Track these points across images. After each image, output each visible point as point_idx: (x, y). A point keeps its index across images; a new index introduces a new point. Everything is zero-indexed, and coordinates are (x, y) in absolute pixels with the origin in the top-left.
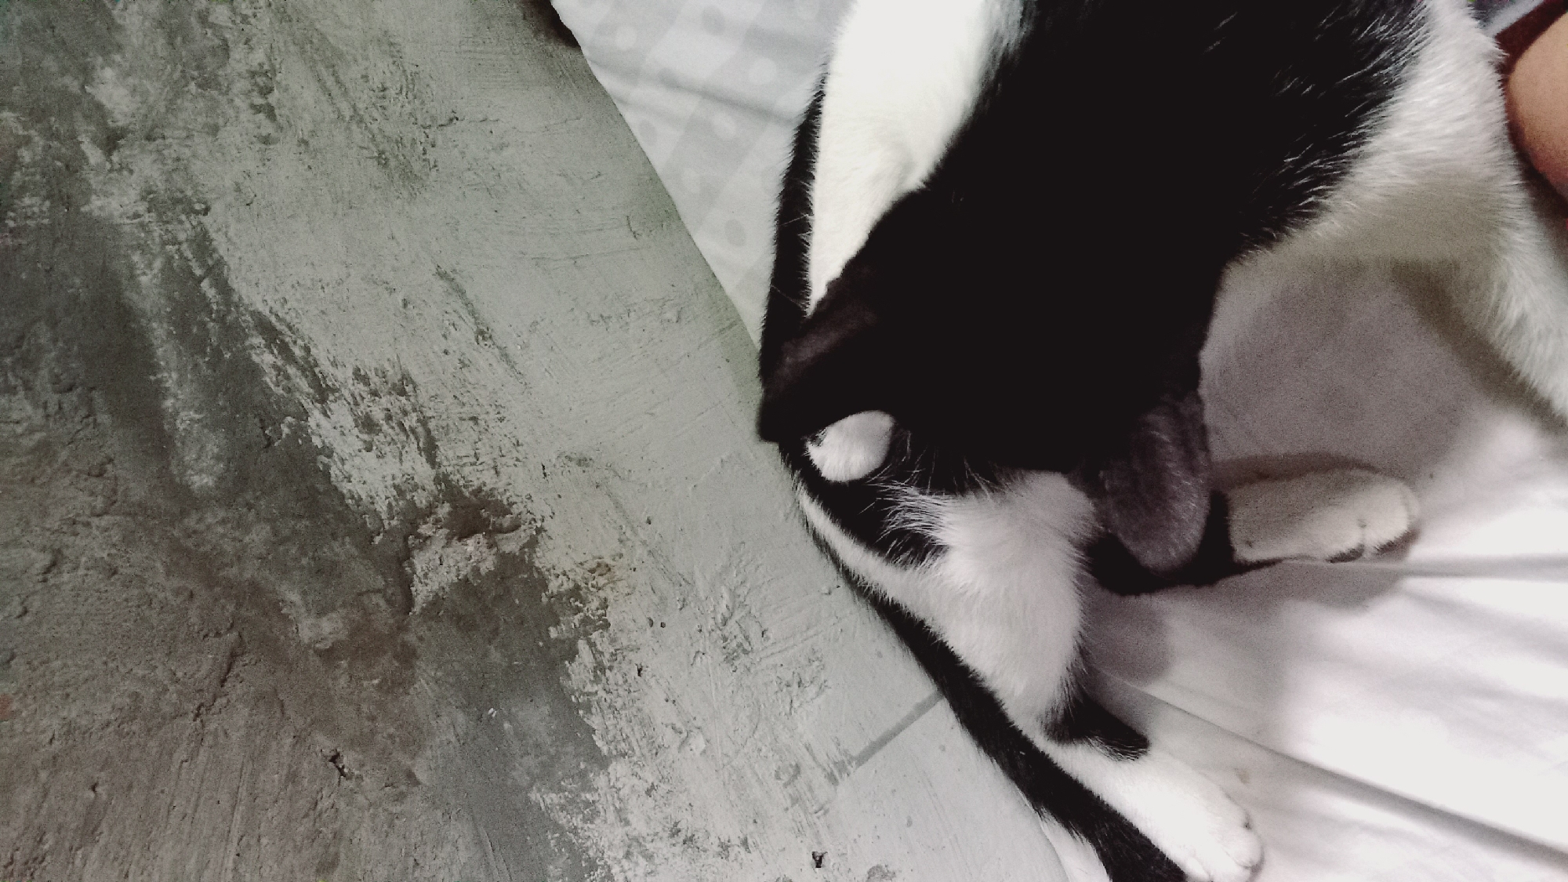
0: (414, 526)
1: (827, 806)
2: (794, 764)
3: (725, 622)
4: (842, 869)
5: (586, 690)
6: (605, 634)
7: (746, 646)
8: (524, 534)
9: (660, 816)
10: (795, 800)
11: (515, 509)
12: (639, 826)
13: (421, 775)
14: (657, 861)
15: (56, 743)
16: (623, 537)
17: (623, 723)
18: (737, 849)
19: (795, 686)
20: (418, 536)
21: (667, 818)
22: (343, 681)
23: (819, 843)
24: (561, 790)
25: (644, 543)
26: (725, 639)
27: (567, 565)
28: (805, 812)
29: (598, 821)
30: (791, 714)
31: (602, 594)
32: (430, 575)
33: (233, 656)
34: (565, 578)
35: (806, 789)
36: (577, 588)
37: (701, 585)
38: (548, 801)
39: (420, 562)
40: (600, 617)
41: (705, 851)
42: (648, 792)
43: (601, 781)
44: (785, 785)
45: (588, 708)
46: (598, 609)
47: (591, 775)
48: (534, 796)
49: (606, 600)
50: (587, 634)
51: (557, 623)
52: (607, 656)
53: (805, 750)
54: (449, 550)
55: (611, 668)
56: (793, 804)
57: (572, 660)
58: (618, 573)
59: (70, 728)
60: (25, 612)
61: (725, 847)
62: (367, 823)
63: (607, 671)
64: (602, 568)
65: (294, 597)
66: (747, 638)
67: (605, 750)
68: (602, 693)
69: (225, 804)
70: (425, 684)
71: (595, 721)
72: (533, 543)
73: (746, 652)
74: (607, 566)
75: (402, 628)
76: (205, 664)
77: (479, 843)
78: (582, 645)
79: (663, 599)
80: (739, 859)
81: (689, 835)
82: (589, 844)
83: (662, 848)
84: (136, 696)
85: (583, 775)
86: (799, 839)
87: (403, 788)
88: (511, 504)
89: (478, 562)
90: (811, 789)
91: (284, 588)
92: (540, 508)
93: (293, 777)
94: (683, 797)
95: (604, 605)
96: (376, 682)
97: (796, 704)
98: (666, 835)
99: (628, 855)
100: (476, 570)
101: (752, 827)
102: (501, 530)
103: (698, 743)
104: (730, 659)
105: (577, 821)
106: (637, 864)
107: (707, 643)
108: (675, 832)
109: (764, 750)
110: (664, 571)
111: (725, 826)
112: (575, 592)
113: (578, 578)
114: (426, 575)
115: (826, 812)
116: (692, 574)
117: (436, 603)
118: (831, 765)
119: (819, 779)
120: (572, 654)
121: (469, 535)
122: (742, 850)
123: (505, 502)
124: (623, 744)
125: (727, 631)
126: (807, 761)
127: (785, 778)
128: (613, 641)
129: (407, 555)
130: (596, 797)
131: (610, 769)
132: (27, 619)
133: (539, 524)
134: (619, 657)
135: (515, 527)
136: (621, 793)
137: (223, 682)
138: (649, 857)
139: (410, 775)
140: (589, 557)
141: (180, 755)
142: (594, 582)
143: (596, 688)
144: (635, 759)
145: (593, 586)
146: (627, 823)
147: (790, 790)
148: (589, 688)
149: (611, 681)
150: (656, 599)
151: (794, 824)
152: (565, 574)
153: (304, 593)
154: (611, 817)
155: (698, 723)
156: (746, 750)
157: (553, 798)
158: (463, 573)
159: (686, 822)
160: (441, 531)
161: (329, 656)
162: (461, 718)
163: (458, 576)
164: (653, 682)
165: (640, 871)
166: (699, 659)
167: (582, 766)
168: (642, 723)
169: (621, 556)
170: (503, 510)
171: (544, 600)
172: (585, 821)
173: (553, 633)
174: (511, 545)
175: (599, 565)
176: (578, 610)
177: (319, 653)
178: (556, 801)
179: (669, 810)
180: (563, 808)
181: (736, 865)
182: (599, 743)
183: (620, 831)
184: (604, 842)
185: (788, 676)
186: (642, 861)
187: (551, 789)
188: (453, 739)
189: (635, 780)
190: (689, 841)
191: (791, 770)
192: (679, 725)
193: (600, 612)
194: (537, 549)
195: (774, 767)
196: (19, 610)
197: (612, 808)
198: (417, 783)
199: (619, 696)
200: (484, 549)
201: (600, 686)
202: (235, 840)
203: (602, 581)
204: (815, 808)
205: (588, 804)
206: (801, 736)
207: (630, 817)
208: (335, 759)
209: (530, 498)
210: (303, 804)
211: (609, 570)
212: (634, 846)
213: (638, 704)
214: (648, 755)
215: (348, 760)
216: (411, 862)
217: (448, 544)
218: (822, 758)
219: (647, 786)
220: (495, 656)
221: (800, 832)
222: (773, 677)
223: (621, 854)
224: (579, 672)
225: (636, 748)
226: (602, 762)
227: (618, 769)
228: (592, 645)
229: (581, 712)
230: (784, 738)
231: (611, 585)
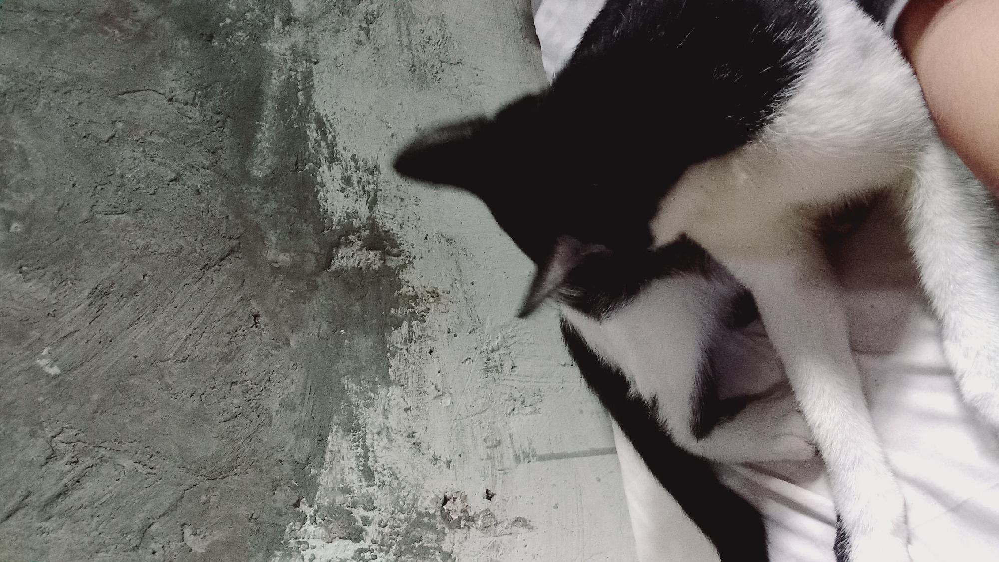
0: (347, 234)
1: (508, 471)
2: (498, 439)
3: (492, 351)
4: (501, 507)
5: (396, 345)
6: (420, 324)
7: (499, 369)
8: (400, 261)
9: (406, 423)
10: (489, 457)
11: (402, 248)
12: (392, 422)
13: (292, 343)
14: (394, 444)
15: (138, 250)
16: (454, 285)
17: (408, 370)
18: (442, 463)
19: (520, 403)
20: (347, 239)
21: (410, 427)
22: (277, 284)
23: (493, 487)
24: (359, 384)
25: (464, 292)
26: (488, 359)
27: (416, 284)
28: (493, 466)
29: (371, 409)
30: (510, 414)
31: (428, 306)
32: (344, 259)
33: (232, 251)
34: (412, 290)
35: (499, 455)
36: (416, 297)
37: (487, 328)
38: (350, 386)
39: (342, 251)
40: (421, 316)
41: (423, 454)
42: (406, 410)
43: (382, 391)
44: (488, 447)
45: (393, 355)
46: (422, 311)
47: (379, 386)
48: (344, 380)
49: (429, 309)
50: (410, 320)
51: (397, 308)
52: (416, 335)
53: (509, 436)
54: (359, 253)
55: (415, 342)
56: (487, 459)
57: (396, 328)
58: (442, 300)
59: (147, 248)
60: (155, 193)
61: (435, 459)
62: (255, 350)
63: (413, 342)
64: (435, 294)
65: (273, 239)
66: (501, 365)
67: (392, 378)
68: (404, 351)
69: (196, 311)
70: (315, 304)
71: (394, 362)
72: (403, 266)
73: (497, 371)
74: (437, 293)
75: (316, 274)
76: (218, 247)
77: (305, 388)
78: (405, 324)
79: (461, 324)
80: (441, 469)
81: (418, 441)
82: (361, 416)
83: (400, 440)
84: (182, 247)
85: (375, 383)
86: (482, 478)
87: (281, 344)
88: (400, 244)
89: (371, 263)
90: (502, 456)
91: (272, 232)
92: (414, 252)
93: (232, 314)
94: (424, 422)
95: (427, 311)
96: (292, 291)
97: (516, 412)
98: (405, 434)
99: (379, 433)
100: (369, 267)
101: (457, 457)
102: (390, 254)
103: (447, 401)
104: (487, 370)
105: (361, 403)
106: (382, 440)
107: (477, 356)
108: (412, 436)
109: (484, 423)
110: (469, 311)
111: (441, 447)
112: (415, 298)
113: (419, 293)
114: (342, 258)
115: (506, 473)
116: (484, 319)
117: (339, 273)
118: (521, 452)
119: (510, 454)
120: (398, 326)
121: (372, 249)
122: (445, 465)
123: (398, 242)
124: (403, 380)
125: (491, 356)
126: (507, 441)
127: (489, 443)
128: (423, 330)
129: (338, 245)
130: (376, 397)
131: (390, 388)
132: (154, 197)
133: (411, 260)
134: (423, 339)
135: (398, 255)
136: (391, 402)
137: (222, 259)
138: (390, 440)
139: (287, 340)
140: (430, 286)
141: (187, 281)
142: (427, 299)
143: (402, 347)
144: (407, 390)
145: (425, 300)
146: (387, 418)
147: (489, 450)
148: (398, 345)
149: (413, 348)
150: (457, 322)
151: (483, 469)
152: (413, 287)
153: (278, 238)
154: (379, 411)
155: (452, 391)
156: (472, 418)
157: (352, 386)
158: (361, 265)
159: (419, 434)
160: (359, 242)
161: (276, 271)
162: (325, 326)
163: (358, 265)
164: (435, 360)
165: (382, 444)
166: (468, 362)
167: (376, 379)
168: (419, 375)
169: (448, 293)
170: (396, 246)
171: (396, 294)
172: (365, 405)
173: (392, 311)
174: (392, 263)
175: (433, 292)
176: (412, 307)
177: (272, 267)
178: (354, 388)
179: (413, 424)
180: (356, 393)
181: (438, 471)
182: (391, 373)
183: (380, 420)
184: (369, 420)
185: (518, 395)
186: (385, 440)
187: (354, 382)
188: (316, 334)
189: (401, 400)
190: (417, 444)
191: (495, 442)
192: (439, 387)
193: (423, 313)
194: (404, 270)
195: (485, 435)
196: (152, 192)
197: (382, 407)
198: (289, 345)
199: (413, 356)
200: (377, 259)
201: (405, 347)
202: (192, 328)
203: (431, 300)
204: (500, 468)
205: (370, 398)
206: (510, 428)
207: (390, 416)
208: (256, 316)
209: (412, 245)
210: (231, 327)
211: (438, 296)
212: (385, 430)
213: (422, 366)
214: (415, 392)
215: (262, 320)
216: (267, 378)
217: (360, 249)
218: (517, 445)
219: (406, 406)
220: (357, 308)
221: (484, 475)
222: (508, 392)
223: (375, 430)
224: (397, 336)
225: (410, 386)
226: (389, 383)
227: (395, 390)
228: (410, 326)
229: (388, 354)
230: (499, 424)
231: (435, 304)
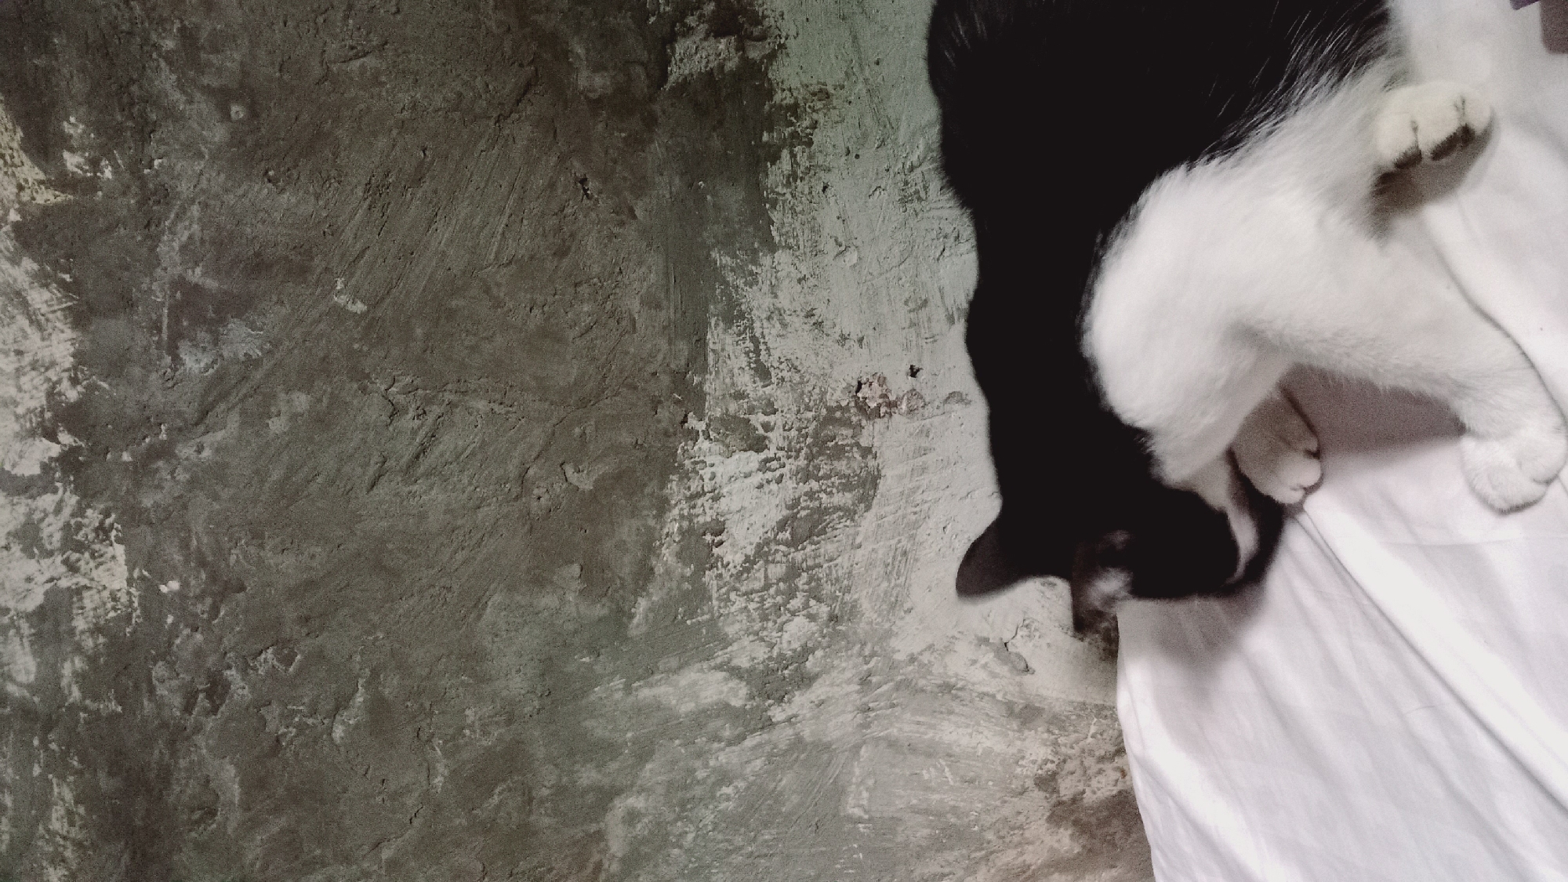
0: (684, 15)
1: (937, 337)
2: (924, 298)
3: (912, 169)
4: (930, 384)
5: (776, 190)
6: (807, 150)
7: (922, 194)
8: (767, 47)
9: (802, 300)
10: (913, 324)
11: (766, 23)
12: (784, 301)
13: (638, 212)
14: (789, 329)
15: (405, 113)
16: (850, 71)
17: (797, 225)
18: (852, 342)
19: (952, 239)
20: (684, 25)
21: (807, 303)
22: (600, 127)
23: (920, 361)
24: (734, 256)
25: (866, 80)
26: (906, 183)
27: (794, 83)
28: (918, 335)
29: (755, 288)
30: (938, 259)
31: (815, 116)
32: (685, 60)
33: (528, 87)
34: (789, 95)
35: (926, 319)
36: (796, 105)
37: (902, 135)
38: (724, 262)
39: (680, 48)
40: (807, 135)
41: (828, 335)
42: (799, 281)
43: (766, 261)
44: (910, 311)
45: (774, 207)
46: (807, 128)
47: (761, 254)
48: (714, 254)
49: (816, 122)
50: (792, 146)
51: (770, 130)
52: (802, 168)
53: (937, 291)
54: (706, 44)
55: (802, 179)
56: (910, 327)
57: (773, 163)
58: (835, 102)
59: (414, 106)
60: (398, 11)
61: (844, 338)
62: (594, 234)
63: (799, 181)
64: (824, 95)
65: (580, 50)
66: (926, 188)
67: (777, 239)
68: (788, 196)
69: (504, 190)
70: (657, 149)
71: (776, 216)
72: (772, 56)
73: (920, 199)
74: (827, 93)
75: (651, 99)
76: (509, 83)
77: (667, 274)
78: (785, 153)
79: (865, 136)
80: (852, 350)
81: (820, 320)
82: (744, 300)
83: (797, 322)
84: (460, 95)
85: (755, 252)
86: (904, 352)
87: (624, 217)
88: (764, 17)
89: (724, 59)
90: (929, 320)
91: (576, 39)
92: (788, 27)
93: (552, 185)
94: (825, 293)
95: (814, 125)
96: (623, 135)
97: (946, 254)
98: (803, 314)
99: (769, 318)
100: (721, 67)
101: (870, 332)
102: (750, 37)
103: (852, 257)
104: (904, 201)
105: (740, 282)
106: (774, 326)
107: (890, 181)
108: (810, 315)
109: (903, 280)
110: (876, 113)
111: (849, 323)
112: (794, 109)
113: (800, 97)
114: (681, 60)
115: (935, 341)
116: (898, 120)
117: (684, 85)
118: (954, 309)
119: (941, 315)
120: (775, 158)
121: (723, 35)
122: (856, 345)
123: (760, 14)
124: (792, 240)
125: (911, 177)
126: (936, 299)
127: (912, 305)
128: (811, 157)
129: (671, 39)
130: (759, 271)
131: (776, 255)
132: (399, 17)
133: (782, 41)
134: (812, 172)
135: (762, 38)
136: (779, 274)
137: (518, 101)
138: (784, 325)
139: (631, 211)
140: (814, 81)
141: (482, 145)
142: (812, 105)
143: (785, 191)
144: (797, 253)
145: (810, 107)
146: (776, 297)
147: (912, 315)
148: (779, 189)
149: (799, 189)
150: (859, 133)
151: (905, 341)
152: (790, 90)
153: (588, 50)
154: (766, 288)
155: (858, 243)
156: (888, 275)
157: (727, 260)
158: (711, 65)
159: (821, 311)
160: (702, 25)
161: (596, 104)
162: (677, 181)
163: (706, 67)
164: (832, 200)
165: (774, 332)
166: (877, 193)
167: (756, 245)
168: (812, 230)
169: (842, 87)
170: (757, 20)
171: (767, 107)
172: (746, 284)
173: (765, 137)
174: (754, 54)
175: (821, 91)
176: (792, 124)
177: (590, 101)
178: (729, 263)
179: (811, 298)
180: (732, 270)
181: (847, 354)
182: (774, 233)
183: (767, 301)
184: (754, 304)
185: (948, 229)
186: (778, 325)
187: (728, 254)
188: (668, 196)
189: (792, 269)
190: (818, 325)
191: (919, 302)
192: (840, 240)
193: (808, 131)
194: (774, 63)
195: (907, 295)
196: (394, 9)
197: (768, 282)
198: (634, 217)
199: (801, 202)
200: (732, 50)
201: (789, 190)
202: (507, 215)
203: (819, 105)
204: (927, 336)
205: (751, 273)
206: (940, 279)
207: (779, 293)
208: (583, 181)
209: (782, 15)
210: (555, 206)
211: (828, 97)
212: (776, 314)
213: (814, 213)
214: (809, 254)
215: (591, 185)
216: (617, 270)
217: (706, 39)
218: (949, 302)
219: (799, 276)
220: (716, 143)
221: (907, 347)
222: (936, 227)
223: (764, 316)
224: (775, 175)
225: (802, 247)
226: (772, 247)
227: (782, 256)
228: (793, 156)
229: (768, 206)
230: (924, 276)
231: (825, 111)
